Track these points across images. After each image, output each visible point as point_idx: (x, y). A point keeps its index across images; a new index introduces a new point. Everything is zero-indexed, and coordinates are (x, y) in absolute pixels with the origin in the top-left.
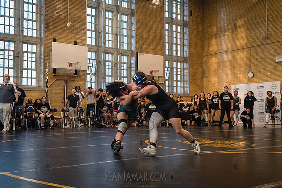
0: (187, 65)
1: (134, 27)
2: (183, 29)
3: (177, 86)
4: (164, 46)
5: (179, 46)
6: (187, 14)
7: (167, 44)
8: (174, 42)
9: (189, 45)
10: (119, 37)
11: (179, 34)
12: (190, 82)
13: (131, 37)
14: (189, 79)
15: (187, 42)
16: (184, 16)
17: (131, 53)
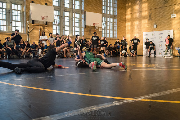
0: (116, 20)
5: (111, 8)
7: (104, 7)
8: (108, 5)
9: (118, 7)
14: (117, 29)
15: (116, 6)
17: (81, 12)
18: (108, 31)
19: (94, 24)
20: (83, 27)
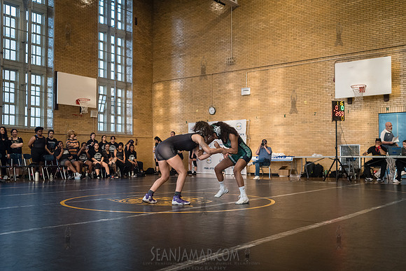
0: (130, 94)
1: (51, 33)
2: (125, 42)
3: (116, 123)
4: (97, 64)
5: (119, 67)
6: (131, 22)
7: (102, 63)
8: (113, 60)
9: (133, 65)
10: (27, 45)
11: (119, 49)
12: (134, 118)
13: (47, 47)
14: (133, 113)
15: (130, 62)
16: (126, 24)
18: (112, 117)
19: (78, 102)
20: (50, 108)
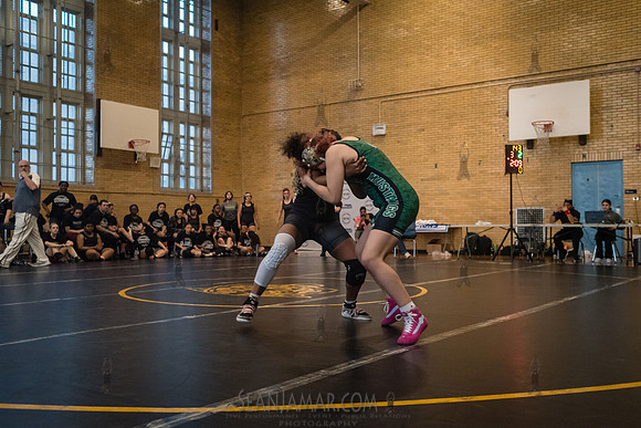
0: (207, 133)
1: (91, 42)
2: (201, 56)
3: (187, 176)
4: (160, 88)
5: (192, 92)
6: (209, 26)
7: (166, 86)
8: (182, 83)
9: (213, 91)
10: (55, 60)
11: (191, 65)
12: (214, 168)
13: (85, 63)
14: (213, 160)
15: (208, 86)
16: (202, 29)
17: (85, 100)
18: (183, 167)
19: (131, 144)
20: (90, 154)
